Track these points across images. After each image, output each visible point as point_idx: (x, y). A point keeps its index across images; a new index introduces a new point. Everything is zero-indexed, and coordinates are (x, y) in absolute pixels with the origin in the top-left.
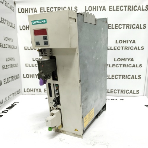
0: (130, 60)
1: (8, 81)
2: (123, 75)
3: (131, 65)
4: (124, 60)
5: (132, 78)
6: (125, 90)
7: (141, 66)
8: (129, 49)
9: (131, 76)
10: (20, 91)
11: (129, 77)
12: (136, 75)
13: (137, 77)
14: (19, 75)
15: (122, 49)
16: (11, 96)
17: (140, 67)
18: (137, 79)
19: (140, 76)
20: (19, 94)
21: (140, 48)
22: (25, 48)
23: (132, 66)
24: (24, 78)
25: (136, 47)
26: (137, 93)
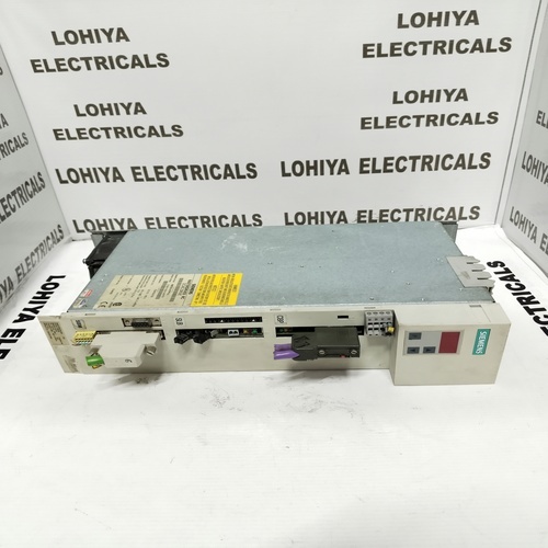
0: (454, 96)
1: (8, 210)
2: (425, 157)
3: (457, 116)
4: (431, 96)
5: (457, 165)
6: (430, 210)
7: (493, 118)
8: (451, 52)
9: (456, 158)
10: (60, 231)
11: (448, 162)
12: (472, 155)
13: (477, 161)
14: (39, 174)
15: (425, 53)
16: (35, 258)
17: (489, 122)
18: (475, 167)
19: (489, 155)
20: (62, 241)
21: (496, 45)
22: (34, 67)
23: (460, 119)
24: (62, 182)
25: (479, 41)
26: (471, 218)
